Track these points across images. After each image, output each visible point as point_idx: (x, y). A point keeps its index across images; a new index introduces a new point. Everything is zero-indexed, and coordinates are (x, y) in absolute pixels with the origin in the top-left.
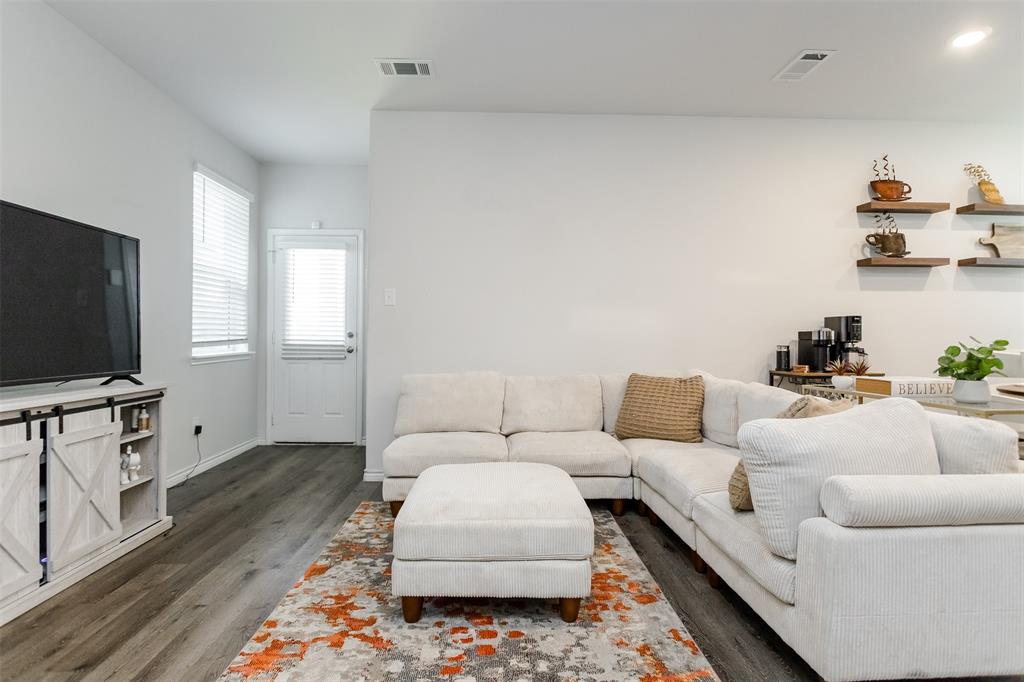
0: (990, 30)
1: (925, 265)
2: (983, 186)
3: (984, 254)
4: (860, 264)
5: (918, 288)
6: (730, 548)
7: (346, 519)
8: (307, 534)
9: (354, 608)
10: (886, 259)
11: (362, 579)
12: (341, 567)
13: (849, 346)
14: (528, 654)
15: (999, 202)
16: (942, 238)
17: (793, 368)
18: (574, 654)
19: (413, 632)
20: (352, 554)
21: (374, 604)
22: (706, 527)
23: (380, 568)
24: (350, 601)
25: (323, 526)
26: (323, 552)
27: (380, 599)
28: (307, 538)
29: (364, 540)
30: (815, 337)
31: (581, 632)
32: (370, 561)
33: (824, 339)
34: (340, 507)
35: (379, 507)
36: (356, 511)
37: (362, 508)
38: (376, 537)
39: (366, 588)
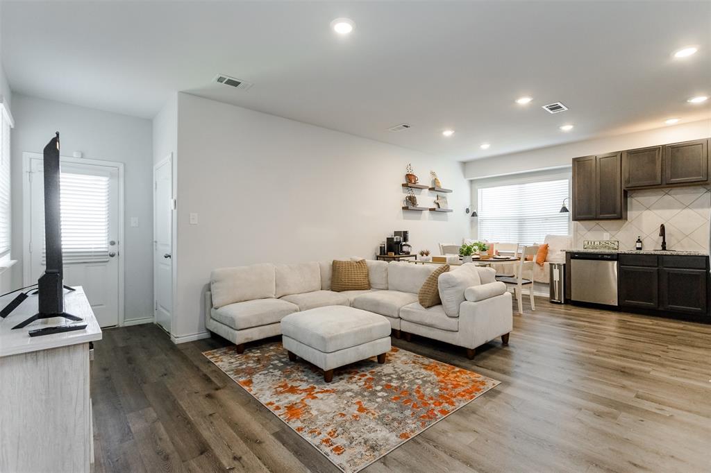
1: (420, 210)
2: (435, 181)
3: (435, 206)
4: (403, 208)
5: (419, 219)
6: (428, 321)
7: (209, 362)
8: (201, 374)
9: (296, 387)
10: (411, 207)
11: (278, 378)
12: (257, 378)
13: (404, 243)
14: (385, 375)
15: (439, 187)
16: (425, 199)
17: (387, 254)
18: (398, 370)
19: (336, 384)
20: (251, 372)
21: (302, 383)
22: (411, 318)
23: (278, 373)
24: (290, 386)
25: (201, 369)
26: (232, 377)
27: (301, 381)
28: (205, 375)
29: (244, 366)
30: (395, 240)
31: (390, 365)
32: (266, 372)
33: (398, 240)
34: (191, 359)
35: (220, 352)
36: (208, 357)
37: (209, 355)
38: (248, 363)
39: (287, 380)
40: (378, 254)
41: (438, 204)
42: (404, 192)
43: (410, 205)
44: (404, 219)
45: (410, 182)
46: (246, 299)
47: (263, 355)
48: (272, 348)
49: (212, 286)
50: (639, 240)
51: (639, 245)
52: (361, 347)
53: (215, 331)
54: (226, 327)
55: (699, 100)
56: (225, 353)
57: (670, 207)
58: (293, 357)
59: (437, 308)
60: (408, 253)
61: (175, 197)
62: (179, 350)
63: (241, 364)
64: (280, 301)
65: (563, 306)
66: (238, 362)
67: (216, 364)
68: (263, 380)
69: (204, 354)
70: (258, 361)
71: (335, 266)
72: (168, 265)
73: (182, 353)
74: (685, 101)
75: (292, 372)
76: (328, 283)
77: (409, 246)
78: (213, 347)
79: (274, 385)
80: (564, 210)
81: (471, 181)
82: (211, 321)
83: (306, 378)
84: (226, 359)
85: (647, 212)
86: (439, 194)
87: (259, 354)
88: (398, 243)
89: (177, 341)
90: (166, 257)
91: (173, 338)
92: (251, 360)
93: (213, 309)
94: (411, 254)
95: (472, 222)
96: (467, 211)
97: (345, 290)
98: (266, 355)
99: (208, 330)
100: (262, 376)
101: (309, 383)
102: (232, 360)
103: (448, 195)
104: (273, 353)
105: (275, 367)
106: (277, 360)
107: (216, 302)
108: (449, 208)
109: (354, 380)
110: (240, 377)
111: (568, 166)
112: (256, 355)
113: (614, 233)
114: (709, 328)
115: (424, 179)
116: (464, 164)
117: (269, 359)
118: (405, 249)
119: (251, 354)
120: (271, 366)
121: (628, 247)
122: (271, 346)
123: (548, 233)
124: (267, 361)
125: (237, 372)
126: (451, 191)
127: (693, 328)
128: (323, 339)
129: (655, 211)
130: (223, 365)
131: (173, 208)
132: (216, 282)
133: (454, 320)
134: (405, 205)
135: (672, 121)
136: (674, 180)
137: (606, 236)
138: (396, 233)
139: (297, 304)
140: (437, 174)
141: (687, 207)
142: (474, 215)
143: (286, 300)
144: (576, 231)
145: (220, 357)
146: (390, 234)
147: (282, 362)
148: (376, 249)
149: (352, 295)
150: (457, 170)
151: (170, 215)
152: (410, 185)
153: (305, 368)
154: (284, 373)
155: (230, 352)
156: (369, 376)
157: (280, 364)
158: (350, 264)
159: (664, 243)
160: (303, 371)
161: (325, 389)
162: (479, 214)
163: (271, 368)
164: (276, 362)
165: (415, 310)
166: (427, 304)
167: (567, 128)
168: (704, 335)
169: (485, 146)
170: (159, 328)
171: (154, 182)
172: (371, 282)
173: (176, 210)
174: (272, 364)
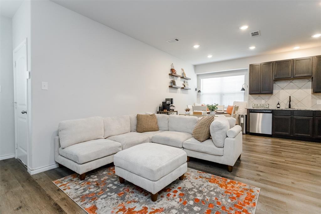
0: (199, 46)
1: (177, 88)
2: (183, 73)
3: (183, 86)
5: (176, 92)
6: (203, 150)
7: (59, 190)
8: (52, 203)
9: (133, 209)
10: (173, 86)
11: (116, 201)
12: (100, 203)
13: (171, 105)
14: (189, 190)
15: (186, 77)
16: (179, 83)
17: (163, 111)
18: (195, 185)
19: (161, 203)
20: (93, 197)
21: (136, 204)
22: (192, 148)
23: (115, 196)
24: (127, 208)
25: (53, 198)
26: (79, 204)
27: (135, 202)
28: (56, 204)
29: (87, 192)
30: (167, 103)
31: (187, 180)
32: (105, 196)
33: (169, 103)
34: (44, 189)
35: (67, 180)
36: (58, 185)
37: (59, 183)
38: (90, 188)
39: (124, 203)
40: (158, 111)
41: (184, 85)
42: (170, 78)
43: (172, 85)
44: (170, 92)
45: (172, 73)
46: (85, 140)
47: (100, 180)
48: (104, 173)
49: (60, 133)
50: (278, 103)
51: (278, 106)
52: (173, 173)
53: (62, 164)
54: (71, 161)
55: (316, 36)
56: (71, 180)
57: (292, 88)
58: (122, 181)
59: (209, 142)
60: (173, 110)
61: (30, 70)
62: (34, 181)
63: (85, 190)
64: (107, 140)
65: (245, 135)
66: (82, 188)
67: (65, 192)
68: (105, 205)
69: (54, 182)
70: (97, 185)
71: (138, 118)
72: (26, 119)
73: (37, 183)
74: (310, 36)
75: (125, 194)
76: (135, 127)
77: (174, 106)
78: (62, 176)
79: (115, 209)
80: (243, 89)
81: (198, 75)
82: (59, 156)
83: (137, 199)
84: (72, 186)
85: (282, 90)
86: (185, 80)
87: (97, 179)
88: (169, 105)
89: (32, 173)
90: (23, 113)
91: (29, 171)
92: (92, 185)
93: (60, 149)
94: (175, 111)
95: (198, 95)
96: (196, 90)
97: (145, 132)
98: (102, 179)
99: (57, 163)
100: (103, 201)
101: (141, 204)
102: (78, 187)
103: (188, 81)
104: (106, 177)
105: (111, 191)
106: (110, 183)
107: (63, 144)
108: (189, 88)
109: (171, 196)
110: (86, 203)
111: (247, 68)
112: (95, 180)
113: (267, 100)
114: (320, 144)
115: (179, 72)
116: (195, 66)
117: (105, 183)
118: (171, 108)
119: (91, 180)
120: (108, 190)
121: (273, 107)
122: (104, 171)
123: (235, 101)
124: (104, 185)
125: (83, 198)
126: (190, 79)
127: (309, 144)
128: (152, 171)
129: (286, 90)
130: (70, 192)
131: (28, 77)
132: (62, 130)
133: (221, 149)
134: (170, 85)
135: (297, 48)
136: (297, 76)
137: (263, 102)
138: (167, 100)
139: (120, 142)
140: (184, 70)
141: (300, 88)
142: (199, 91)
143: (111, 140)
144: (249, 99)
145: (68, 185)
146: (164, 100)
147: (115, 185)
148: (157, 108)
149: (150, 134)
150: (192, 69)
151: (26, 83)
152: (173, 74)
153: (133, 189)
154: (119, 195)
155: (75, 179)
156: (179, 192)
157: (114, 187)
158: (147, 116)
159: (290, 105)
160: (133, 192)
161: (155, 208)
162: (201, 91)
163: (108, 192)
164: (111, 185)
165: (194, 143)
166: (202, 140)
167: (252, 48)
168: (319, 148)
169: (210, 56)
170: (19, 162)
171: (14, 62)
172: (159, 126)
173: (30, 79)
174: (108, 188)
